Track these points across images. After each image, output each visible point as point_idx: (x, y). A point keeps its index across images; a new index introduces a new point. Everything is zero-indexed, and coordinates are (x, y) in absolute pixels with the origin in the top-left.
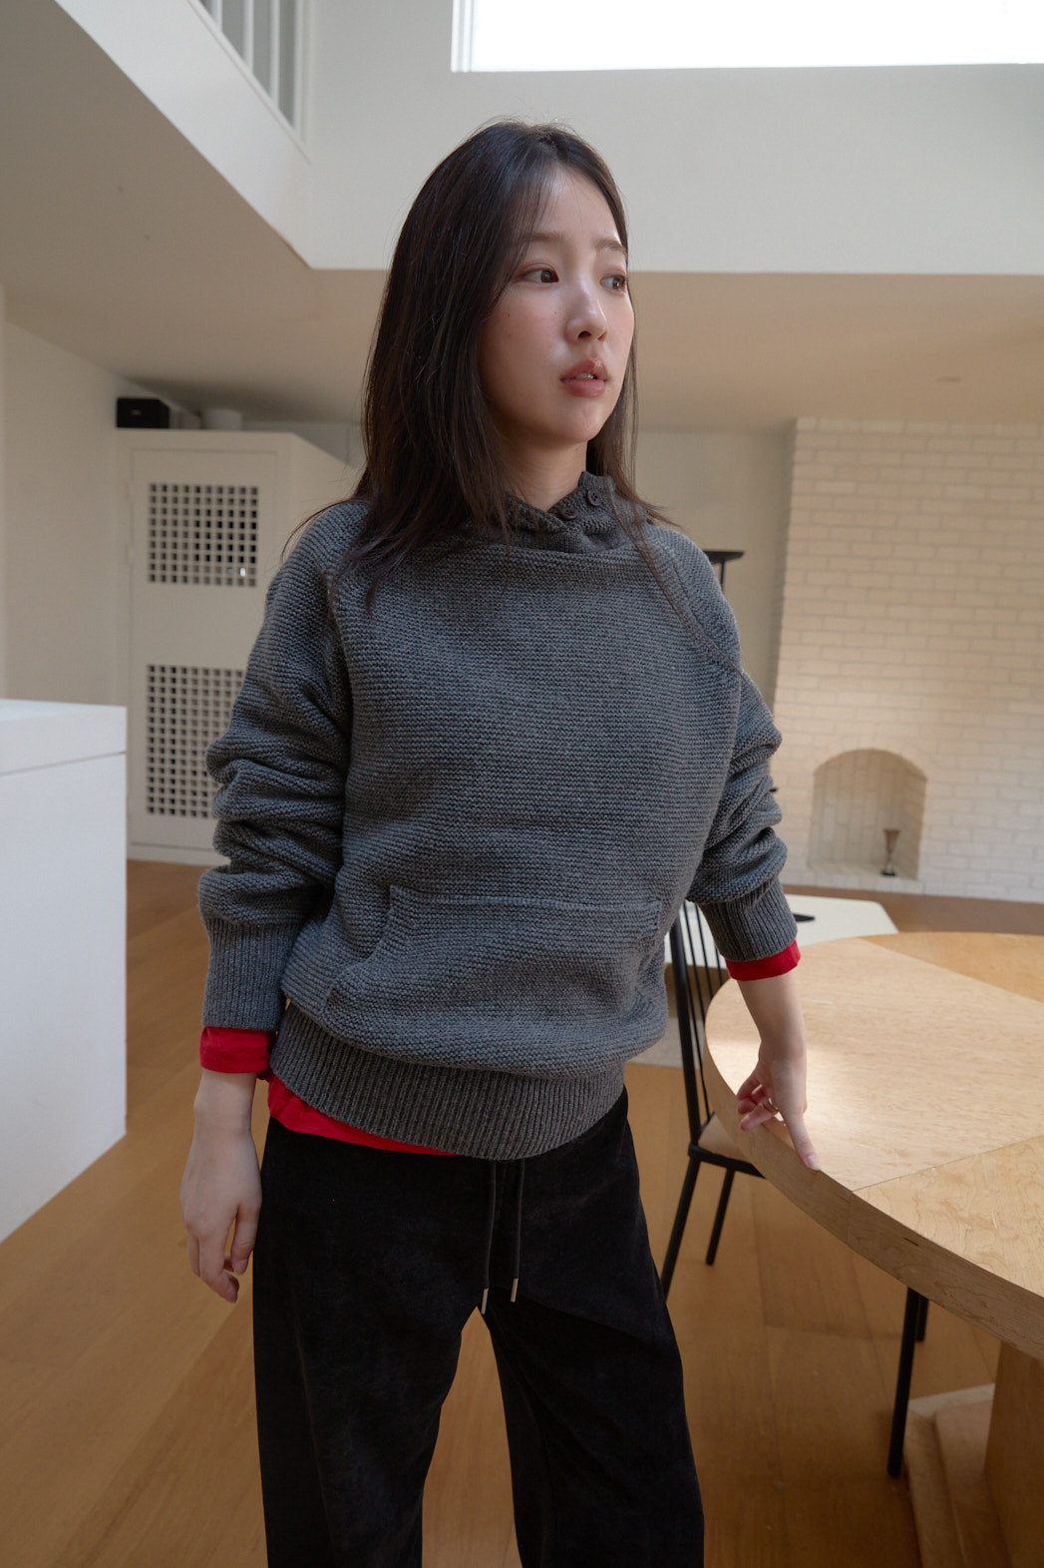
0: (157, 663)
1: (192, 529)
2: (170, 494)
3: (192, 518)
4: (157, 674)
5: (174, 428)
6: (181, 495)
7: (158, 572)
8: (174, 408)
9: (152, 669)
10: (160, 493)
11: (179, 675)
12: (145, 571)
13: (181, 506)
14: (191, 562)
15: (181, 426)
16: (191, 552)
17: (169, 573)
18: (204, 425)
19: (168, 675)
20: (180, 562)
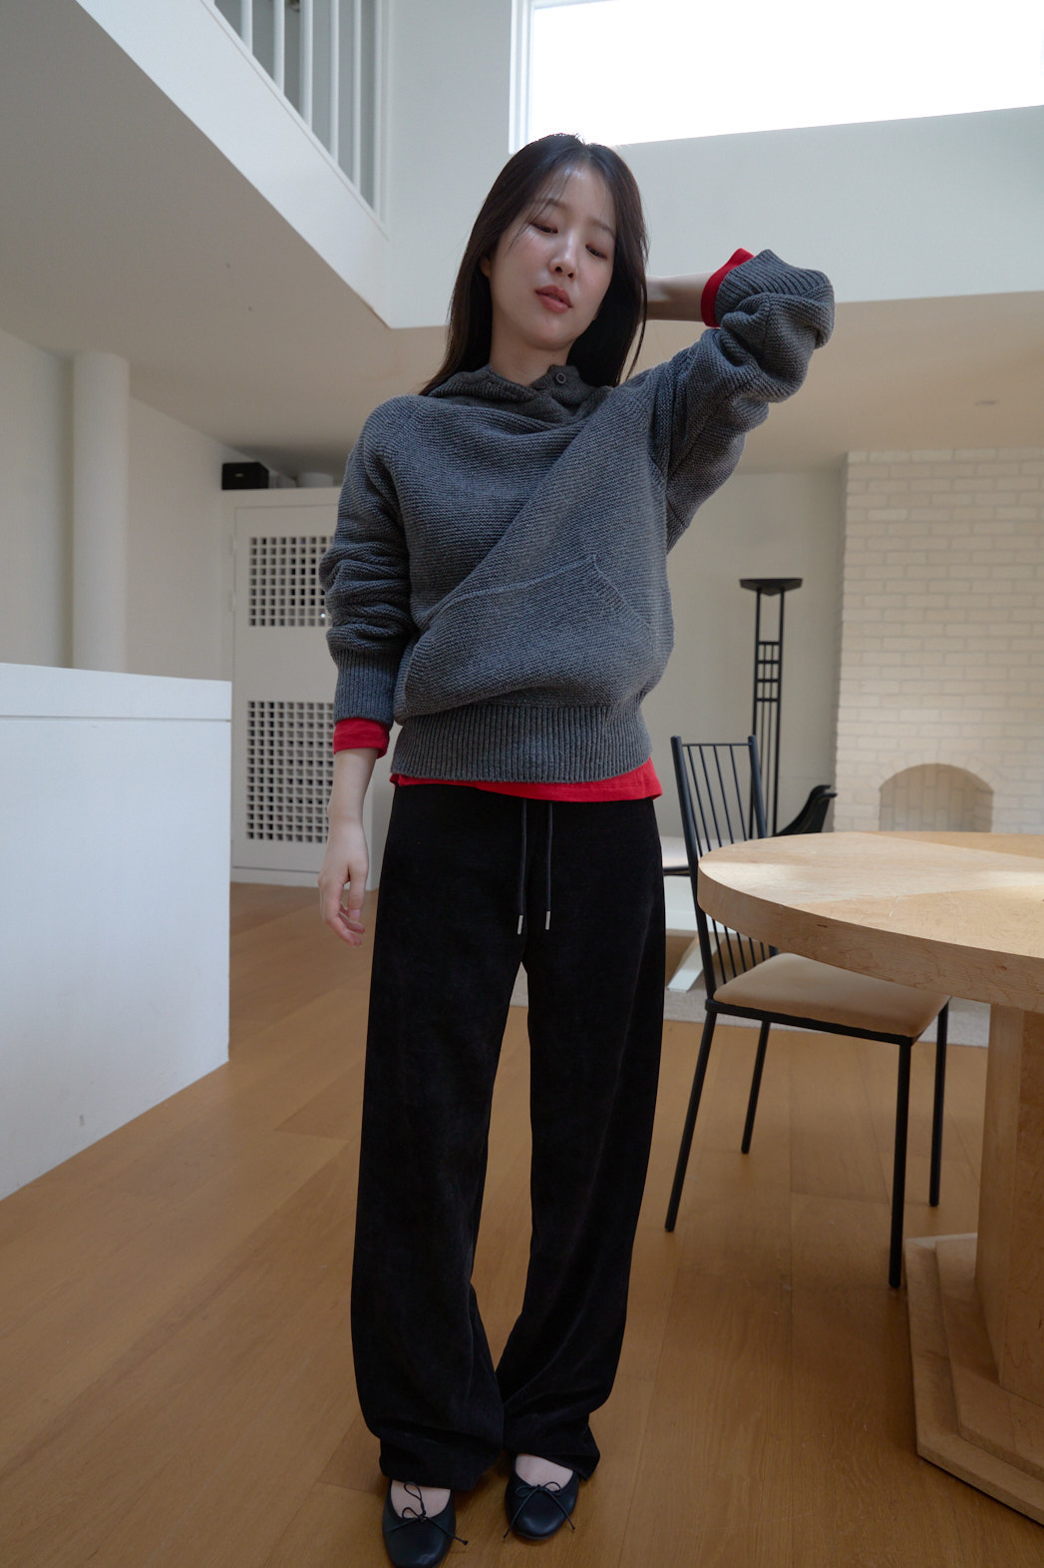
0: (257, 699)
1: (288, 577)
2: (269, 546)
3: (288, 566)
4: (257, 709)
5: (273, 487)
6: (279, 546)
7: (258, 617)
8: (273, 473)
9: (253, 705)
10: (261, 547)
11: (276, 710)
12: (246, 616)
13: (278, 556)
14: (287, 607)
15: (279, 486)
16: (288, 597)
17: (268, 617)
18: (298, 485)
19: (267, 709)
20: (277, 607)
